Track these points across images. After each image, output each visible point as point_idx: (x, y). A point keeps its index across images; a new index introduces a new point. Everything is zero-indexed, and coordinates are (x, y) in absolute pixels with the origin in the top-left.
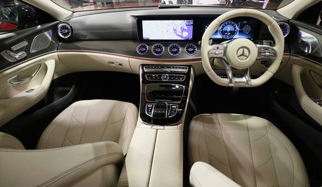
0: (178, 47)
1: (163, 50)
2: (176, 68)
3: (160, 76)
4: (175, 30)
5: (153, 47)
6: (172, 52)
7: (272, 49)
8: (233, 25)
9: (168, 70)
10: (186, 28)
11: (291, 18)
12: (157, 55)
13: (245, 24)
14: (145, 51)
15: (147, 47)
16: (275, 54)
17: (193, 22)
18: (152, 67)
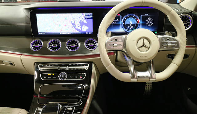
0: (76, 42)
1: (61, 46)
2: (76, 65)
3: (57, 75)
4: (73, 24)
5: (49, 42)
6: (71, 48)
7: (174, 39)
8: (135, 18)
9: (66, 68)
10: (85, 21)
11: (193, 10)
12: (54, 51)
13: (147, 17)
14: (39, 47)
15: (42, 43)
16: (178, 45)
17: (93, 15)
18: (48, 66)
